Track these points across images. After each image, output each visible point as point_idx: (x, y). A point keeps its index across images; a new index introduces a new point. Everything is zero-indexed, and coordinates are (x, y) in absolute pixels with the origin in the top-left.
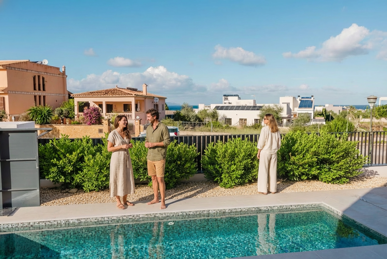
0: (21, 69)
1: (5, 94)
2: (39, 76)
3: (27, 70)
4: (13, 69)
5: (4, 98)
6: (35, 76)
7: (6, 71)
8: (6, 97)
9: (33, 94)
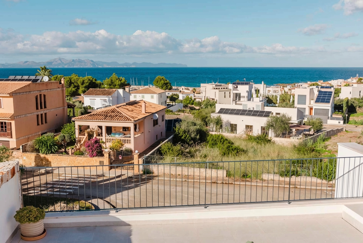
0: (25, 92)
1: (12, 120)
2: (40, 95)
3: (30, 92)
4: (18, 94)
5: (11, 123)
6: (37, 96)
7: (12, 98)
8: (13, 123)
9: (36, 113)
